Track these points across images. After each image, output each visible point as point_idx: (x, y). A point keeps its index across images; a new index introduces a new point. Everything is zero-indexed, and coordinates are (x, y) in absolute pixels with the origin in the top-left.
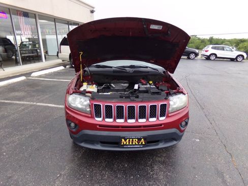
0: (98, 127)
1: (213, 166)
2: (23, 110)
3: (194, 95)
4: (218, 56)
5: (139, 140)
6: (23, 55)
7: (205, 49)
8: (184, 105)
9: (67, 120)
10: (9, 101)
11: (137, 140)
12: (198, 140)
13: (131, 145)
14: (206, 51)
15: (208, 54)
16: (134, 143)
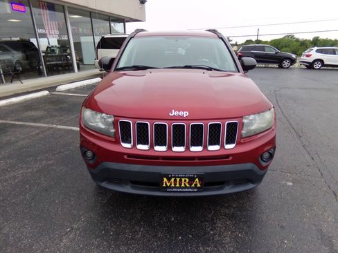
0: (125, 157)
1: (315, 225)
2: (37, 134)
3: (286, 117)
4: (326, 63)
5: (192, 180)
6: (48, 63)
7: (306, 53)
8: (267, 126)
9: (81, 146)
10: (20, 123)
11: (187, 180)
12: (291, 184)
13: (178, 188)
14: (308, 56)
15: (310, 60)
16: (183, 185)
